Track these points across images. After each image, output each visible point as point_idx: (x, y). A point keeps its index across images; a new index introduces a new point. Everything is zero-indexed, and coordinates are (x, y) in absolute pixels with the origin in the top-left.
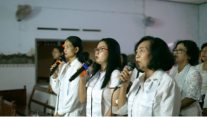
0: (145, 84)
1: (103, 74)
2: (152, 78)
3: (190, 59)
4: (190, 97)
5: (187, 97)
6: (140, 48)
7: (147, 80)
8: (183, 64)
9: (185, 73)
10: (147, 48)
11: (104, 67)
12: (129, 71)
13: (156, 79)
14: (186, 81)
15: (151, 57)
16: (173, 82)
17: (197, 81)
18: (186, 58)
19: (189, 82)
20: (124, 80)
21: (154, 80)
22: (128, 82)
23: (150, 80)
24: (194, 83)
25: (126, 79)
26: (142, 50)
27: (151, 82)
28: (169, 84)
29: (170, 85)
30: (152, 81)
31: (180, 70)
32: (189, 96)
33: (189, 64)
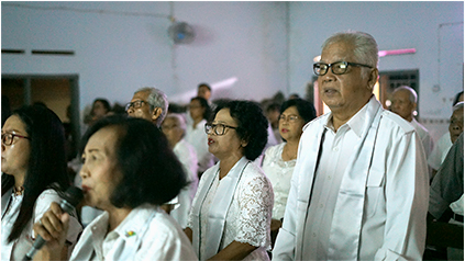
0: (105, 245)
1: (18, 200)
2: (121, 230)
3: (244, 145)
4: (243, 240)
5: (236, 239)
6: (90, 151)
7: (110, 235)
8: (231, 158)
9: (233, 181)
10: (107, 153)
11: (20, 180)
12: (63, 211)
13: (133, 233)
14: (235, 202)
15: (119, 176)
16: (174, 239)
17: (260, 201)
18: (236, 143)
19: (242, 204)
20: (48, 239)
21: (128, 235)
22: (63, 242)
23: (117, 236)
24: (254, 206)
25: (55, 235)
26: (94, 158)
27: (119, 241)
28: (163, 248)
29: (166, 249)
30: (122, 237)
31: (223, 173)
32: (241, 237)
33: (243, 158)
